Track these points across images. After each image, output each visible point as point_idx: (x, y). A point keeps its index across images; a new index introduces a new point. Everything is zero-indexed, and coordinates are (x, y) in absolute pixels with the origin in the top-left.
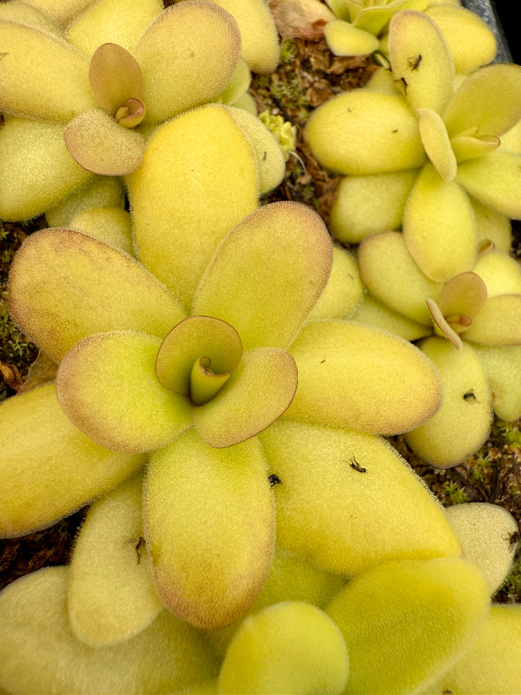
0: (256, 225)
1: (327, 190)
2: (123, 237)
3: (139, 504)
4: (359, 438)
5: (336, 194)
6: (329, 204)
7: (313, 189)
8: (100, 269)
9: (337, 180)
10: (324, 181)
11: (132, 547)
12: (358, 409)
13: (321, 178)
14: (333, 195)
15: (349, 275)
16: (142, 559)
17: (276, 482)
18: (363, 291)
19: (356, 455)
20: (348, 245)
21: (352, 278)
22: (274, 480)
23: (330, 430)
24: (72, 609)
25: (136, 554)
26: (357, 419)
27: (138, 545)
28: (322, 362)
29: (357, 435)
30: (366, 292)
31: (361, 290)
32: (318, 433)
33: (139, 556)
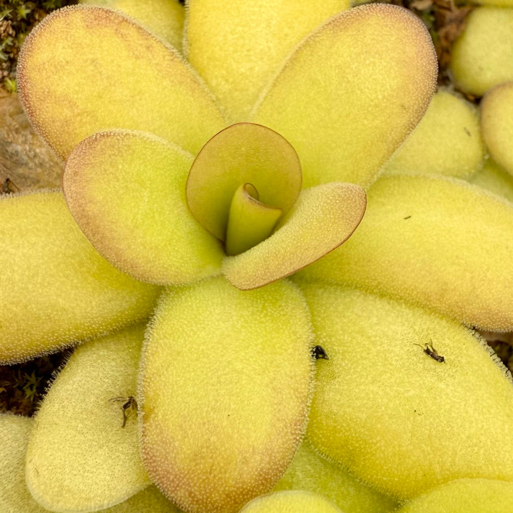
0: (342, 27)
1: (451, 21)
2: (172, 33)
3: (136, 359)
4: (444, 323)
5: (462, 27)
6: (451, 37)
7: (432, 18)
8: (137, 58)
9: (466, 9)
10: (449, 9)
11: (118, 407)
12: (446, 284)
13: (446, 5)
14: (458, 27)
15: (465, 129)
16: (129, 423)
17: (320, 356)
18: (484, 155)
19: (434, 341)
20: (472, 98)
21: (469, 133)
22: (319, 353)
23: (404, 306)
24: (30, 461)
25: (122, 416)
26: (442, 296)
27: (127, 404)
28: (406, 218)
29: (442, 319)
30: (487, 157)
31: (480, 153)
32: (387, 307)
33: (125, 418)
